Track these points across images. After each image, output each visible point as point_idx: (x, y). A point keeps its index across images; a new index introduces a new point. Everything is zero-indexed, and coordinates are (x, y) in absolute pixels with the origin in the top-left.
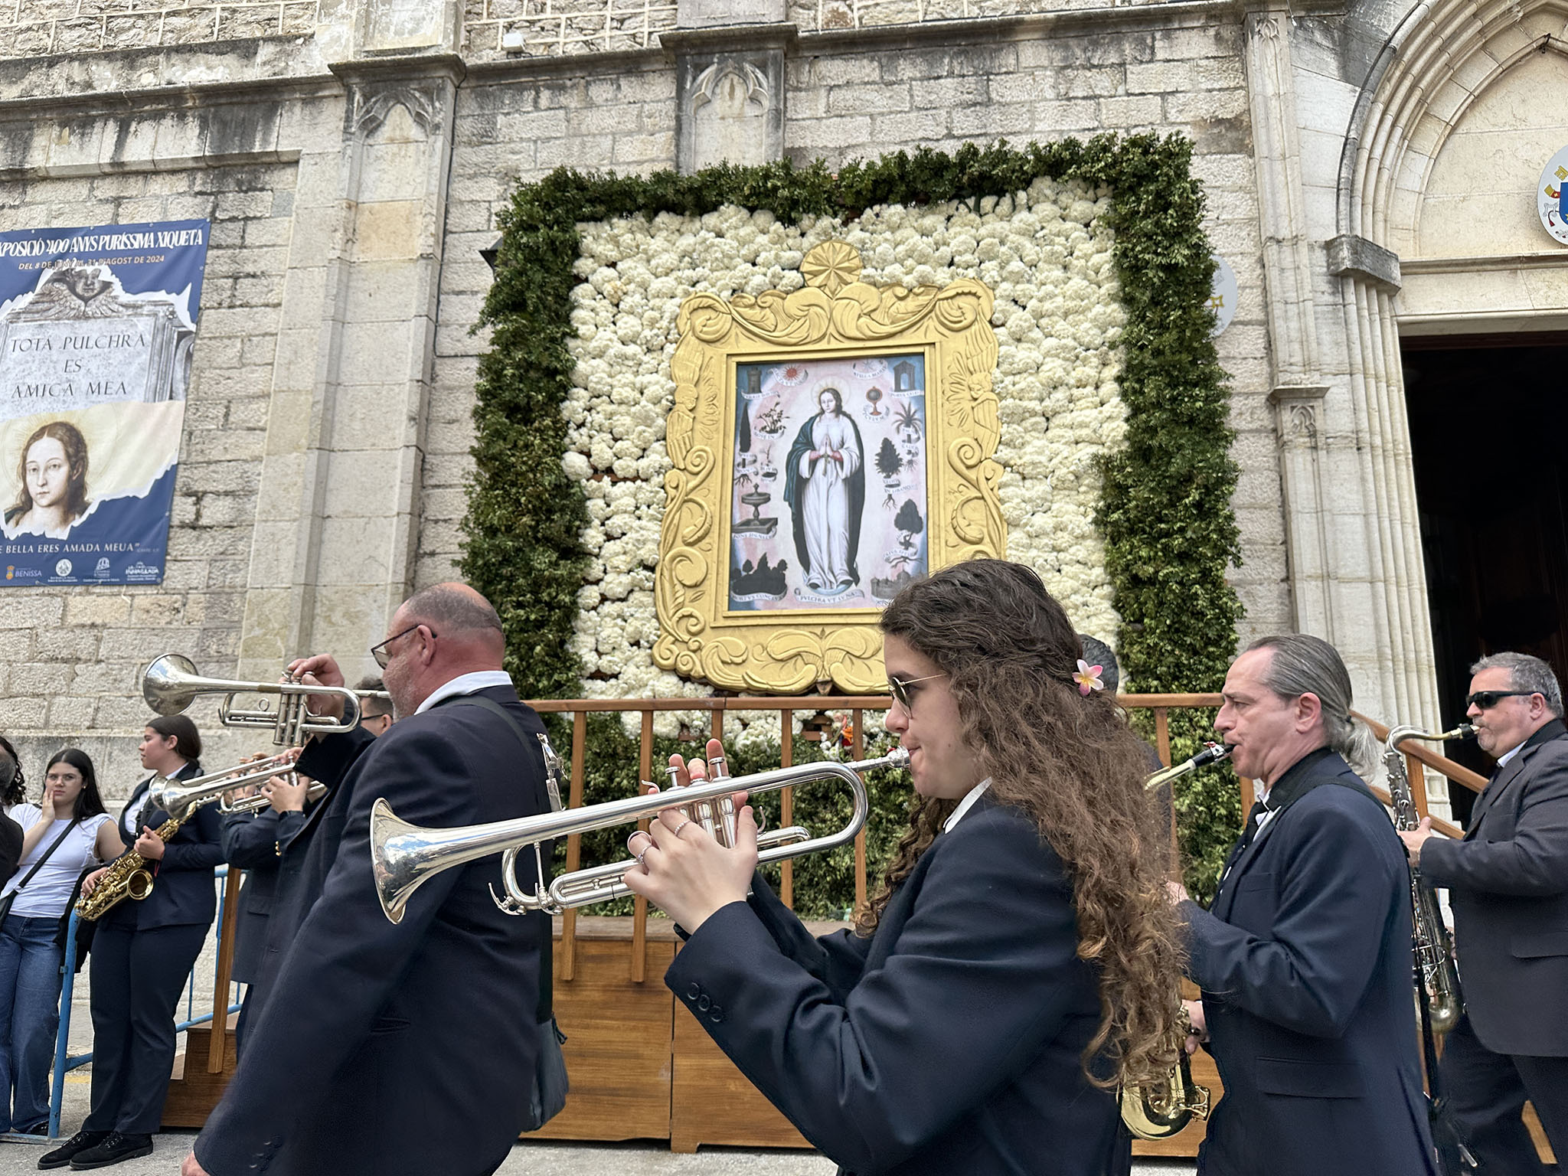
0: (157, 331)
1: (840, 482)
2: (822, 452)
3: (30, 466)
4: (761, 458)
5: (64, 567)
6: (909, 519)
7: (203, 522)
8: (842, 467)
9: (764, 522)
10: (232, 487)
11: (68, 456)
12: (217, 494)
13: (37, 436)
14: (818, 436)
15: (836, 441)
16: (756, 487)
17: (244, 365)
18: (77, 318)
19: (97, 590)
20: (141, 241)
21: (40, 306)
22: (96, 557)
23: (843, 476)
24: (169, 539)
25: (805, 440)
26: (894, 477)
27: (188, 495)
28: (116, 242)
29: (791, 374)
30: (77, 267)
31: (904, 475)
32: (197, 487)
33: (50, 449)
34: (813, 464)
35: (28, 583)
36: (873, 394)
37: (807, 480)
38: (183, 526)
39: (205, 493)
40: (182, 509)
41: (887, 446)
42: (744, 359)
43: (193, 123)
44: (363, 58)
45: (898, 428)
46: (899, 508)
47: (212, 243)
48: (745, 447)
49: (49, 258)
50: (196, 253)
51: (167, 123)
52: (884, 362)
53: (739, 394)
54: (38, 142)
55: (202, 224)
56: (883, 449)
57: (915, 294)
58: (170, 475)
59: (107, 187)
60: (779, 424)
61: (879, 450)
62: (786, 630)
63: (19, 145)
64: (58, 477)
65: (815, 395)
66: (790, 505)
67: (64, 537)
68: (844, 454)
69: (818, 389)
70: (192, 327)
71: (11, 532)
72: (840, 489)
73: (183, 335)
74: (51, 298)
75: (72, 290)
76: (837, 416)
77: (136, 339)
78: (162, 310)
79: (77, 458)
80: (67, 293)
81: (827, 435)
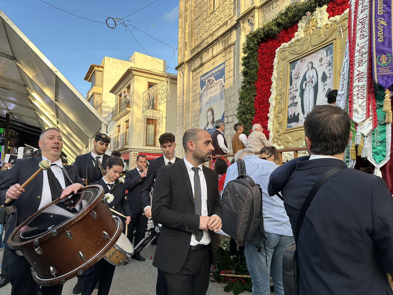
0: (220, 86)
1: (312, 87)
2: (308, 81)
3: (208, 117)
4: (295, 86)
7: (229, 122)
8: (313, 84)
9: (294, 104)
11: (212, 114)
12: (230, 116)
13: (208, 111)
14: (307, 77)
15: (311, 76)
16: (293, 94)
17: (232, 89)
18: (211, 88)
20: (217, 70)
21: (206, 87)
23: (313, 86)
25: (304, 79)
26: (325, 82)
27: (226, 117)
28: (214, 72)
29: (301, 61)
30: (210, 78)
31: (328, 81)
32: (227, 115)
33: (210, 113)
34: (306, 84)
36: (321, 60)
37: (305, 89)
38: (226, 123)
40: (226, 120)
41: (324, 74)
42: (291, 61)
43: (221, 43)
44: (241, 15)
45: (327, 67)
46: (326, 91)
47: (226, 66)
48: (291, 85)
49: (207, 78)
50: (223, 69)
51: (218, 45)
52: (324, 49)
53: (290, 71)
54: (203, 57)
55: (224, 63)
56: (323, 75)
57: (331, 25)
58: (224, 114)
59: (212, 61)
60: (299, 76)
61: (322, 76)
62: (298, 132)
63: (201, 59)
64: (211, 118)
65: (307, 65)
66: (301, 98)
67: (213, 128)
68: (313, 79)
69: (307, 63)
70: (224, 84)
71: (207, 129)
72: (312, 90)
73: (223, 86)
74: (207, 85)
75: (210, 83)
76: (312, 69)
77: (218, 89)
78: (220, 82)
79: (213, 114)
80: (209, 84)
81: (309, 75)
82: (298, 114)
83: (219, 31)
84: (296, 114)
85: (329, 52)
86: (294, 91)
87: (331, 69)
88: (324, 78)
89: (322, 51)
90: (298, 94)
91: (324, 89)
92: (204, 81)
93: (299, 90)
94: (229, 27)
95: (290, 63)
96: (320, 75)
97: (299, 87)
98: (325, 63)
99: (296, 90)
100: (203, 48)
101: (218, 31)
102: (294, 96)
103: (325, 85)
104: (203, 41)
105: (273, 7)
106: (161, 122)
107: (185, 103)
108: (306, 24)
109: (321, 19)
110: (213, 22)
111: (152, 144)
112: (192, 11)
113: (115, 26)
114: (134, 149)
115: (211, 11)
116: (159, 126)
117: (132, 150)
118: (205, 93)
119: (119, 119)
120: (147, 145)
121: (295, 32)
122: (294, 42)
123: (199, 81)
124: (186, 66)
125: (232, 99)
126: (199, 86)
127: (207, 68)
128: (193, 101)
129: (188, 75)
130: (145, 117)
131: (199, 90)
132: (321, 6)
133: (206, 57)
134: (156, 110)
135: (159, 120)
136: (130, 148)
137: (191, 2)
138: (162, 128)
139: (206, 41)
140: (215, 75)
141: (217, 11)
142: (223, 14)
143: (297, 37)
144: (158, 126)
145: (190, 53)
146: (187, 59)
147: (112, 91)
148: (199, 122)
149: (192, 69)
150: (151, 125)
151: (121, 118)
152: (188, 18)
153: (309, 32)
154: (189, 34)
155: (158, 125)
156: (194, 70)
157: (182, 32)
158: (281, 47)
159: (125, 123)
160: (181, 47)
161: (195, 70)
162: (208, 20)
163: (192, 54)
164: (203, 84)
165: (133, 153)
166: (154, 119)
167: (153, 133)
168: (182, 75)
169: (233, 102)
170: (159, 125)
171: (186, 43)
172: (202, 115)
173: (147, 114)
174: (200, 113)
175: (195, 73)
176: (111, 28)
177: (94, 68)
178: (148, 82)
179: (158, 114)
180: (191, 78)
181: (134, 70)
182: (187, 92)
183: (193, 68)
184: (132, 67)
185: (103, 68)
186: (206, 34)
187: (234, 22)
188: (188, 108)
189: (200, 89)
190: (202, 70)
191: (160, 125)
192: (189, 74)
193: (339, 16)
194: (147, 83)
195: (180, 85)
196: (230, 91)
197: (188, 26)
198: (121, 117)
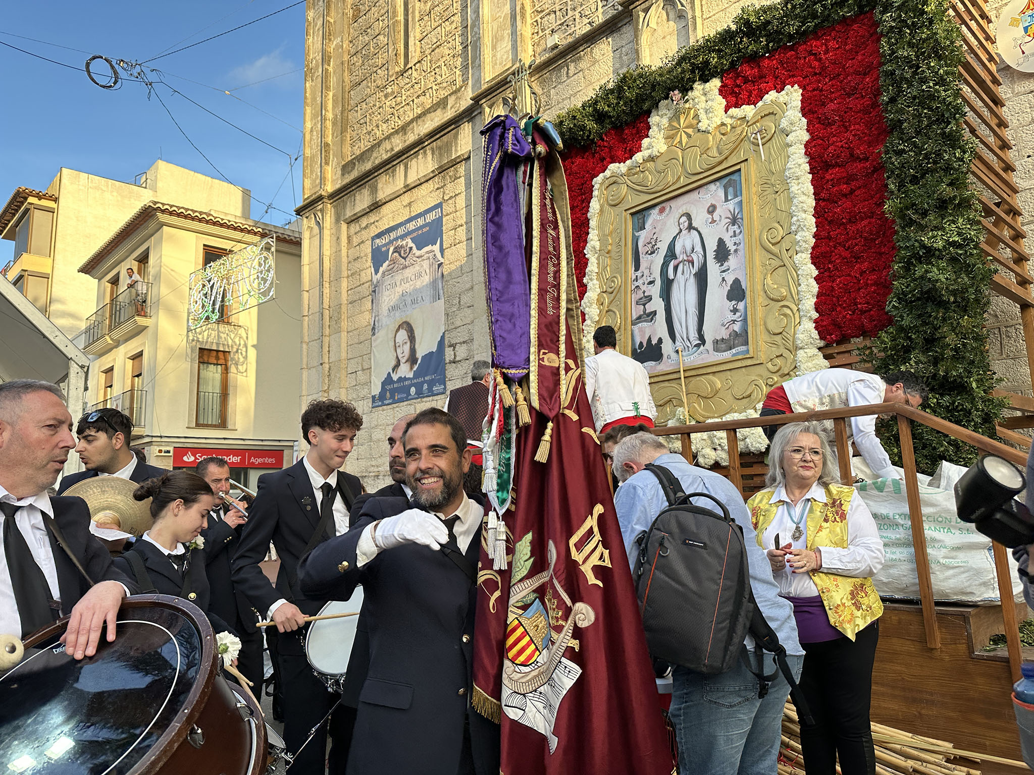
0: (431, 265)
1: (692, 276)
2: (681, 259)
3: (397, 345)
4: (646, 272)
5: (413, 390)
6: (736, 293)
7: (458, 359)
8: (693, 267)
9: (648, 315)
10: (466, 338)
11: (409, 337)
12: (460, 343)
13: (398, 330)
14: (678, 249)
15: (689, 249)
16: (644, 292)
17: (463, 274)
18: (403, 268)
19: (424, 399)
20: (420, 222)
21: (391, 267)
22: (422, 383)
23: (694, 272)
24: (445, 370)
25: (671, 254)
26: (726, 264)
27: (450, 346)
28: (411, 226)
29: (662, 211)
30: (400, 243)
31: (732, 262)
32: (453, 342)
33: (403, 335)
34: (676, 268)
35: (401, 400)
36: (711, 209)
37: (673, 280)
38: (450, 362)
39: (456, 344)
40: (449, 354)
41: (721, 243)
42: (634, 210)
43: (429, 153)
44: (484, 87)
45: (727, 228)
46: (729, 285)
47: (444, 213)
48: (637, 268)
49: (391, 242)
50: (439, 221)
51: (420, 157)
52: (718, 183)
53: (633, 234)
54: (380, 186)
55: (439, 206)
56: (718, 246)
57: (733, 128)
58: (443, 337)
59: (406, 199)
60: (656, 247)
61: (716, 248)
62: (663, 385)
63: (374, 190)
64: (407, 348)
65: (676, 220)
66: (663, 300)
67: (412, 376)
68: (694, 256)
69: (678, 216)
70: (442, 260)
71: (395, 377)
72: (692, 282)
73: (440, 265)
74: (394, 262)
75: (400, 255)
76: (689, 231)
77: (424, 272)
78: (431, 255)
79: (412, 338)
80: (398, 257)
81: (684, 246)
82: (660, 341)
83: (424, 121)
84: (654, 341)
85: (731, 190)
86: (646, 283)
87: (738, 231)
88: (722, 253)
89: (712, 187)
90: (655, 291)
91: (723, 279)
92: (384, 249)
93: (658, 282)
94: (449, 114)
95: (632, 214)
96: (712, 246)
97: (657, 275)
98: (723, 217)
99: (651, 283)
100: (377, 162)
101: (420, 122)
102: (646, 297)
103: (724, 271)
104: (379, 144)
105: (567, 73)
106: (242, 359)
107: (327, 308)
108: (670, 119)
109: (707, 111)
110: (404, 97)
111: (216, 421)
112: (342, 63)
113: (115, 83)
114: (161, 437)
115: (397, 69)
116: (236, 372)
117: (154, 439)
118: (388, 280)
119: (110, 350)
120: (198, 425)
121: (642, 138)
122: (641, 161)
123: (367, 249)
124: (329, 208)
125: (465, 299)
126: (369, 263)
127: (389, 216)
128: (351, 303)
129: (334, 231)
130: (194, 343)
131: (369, 271)
132: (705, 80)
133: (387, 186)
134: (228, 323)
135: (237, 352)
136: (148, 436)
137: (339, 39)
138: (245, 374)
139: (387, 145)
140: (415, 234)
141: (416, 70)
142: (432, 79)
143: (650, 151)
144: (233, 369)
145: (339, 172)
146: (330, 188)
147: (89, 268)
148: (370, 359)
149: (347, 217)
150: (212, 367)
151: (116, 347)
152: (333, 81)
153: (678, 139)
154: (334, 124)
155: (233, 366)
156: (353, 218)
157: (314, 116)
158: (608, 173)
159: (130, 363)
160: (313, 157)
161: (355, 219)
162: (389, 90)
163: (347, 176)
164: (378, 258)
165: (158, 449)
166: (221, 349)
167: (218, 390)
168: (316, 229)
169: (469, 307)
170: (237, 369)
171: (327, 145)
172: (378, 341)
173: (200, 337)
174: (374, 334)
175: (354, 228)
176: (104, 87)
177: (26, 199)
178: (204, 245)
179: (232, 336)
180: (343, 240)
181: (163, 211)
182: (332, 275)
183: (349, 213)
184: (155, 203)
185: (56, 200)
186: (385, 126)
187: (466, 102)
188: (336, 319)
189: (373, 269)
190: (377, 221)
191: (240, 367)
192: (339, 230)
193: (753, 106)
194: (202, 247)
195: (310, 257)
196: (459, 280)
197: (331, 100)
198: (117, 343)
